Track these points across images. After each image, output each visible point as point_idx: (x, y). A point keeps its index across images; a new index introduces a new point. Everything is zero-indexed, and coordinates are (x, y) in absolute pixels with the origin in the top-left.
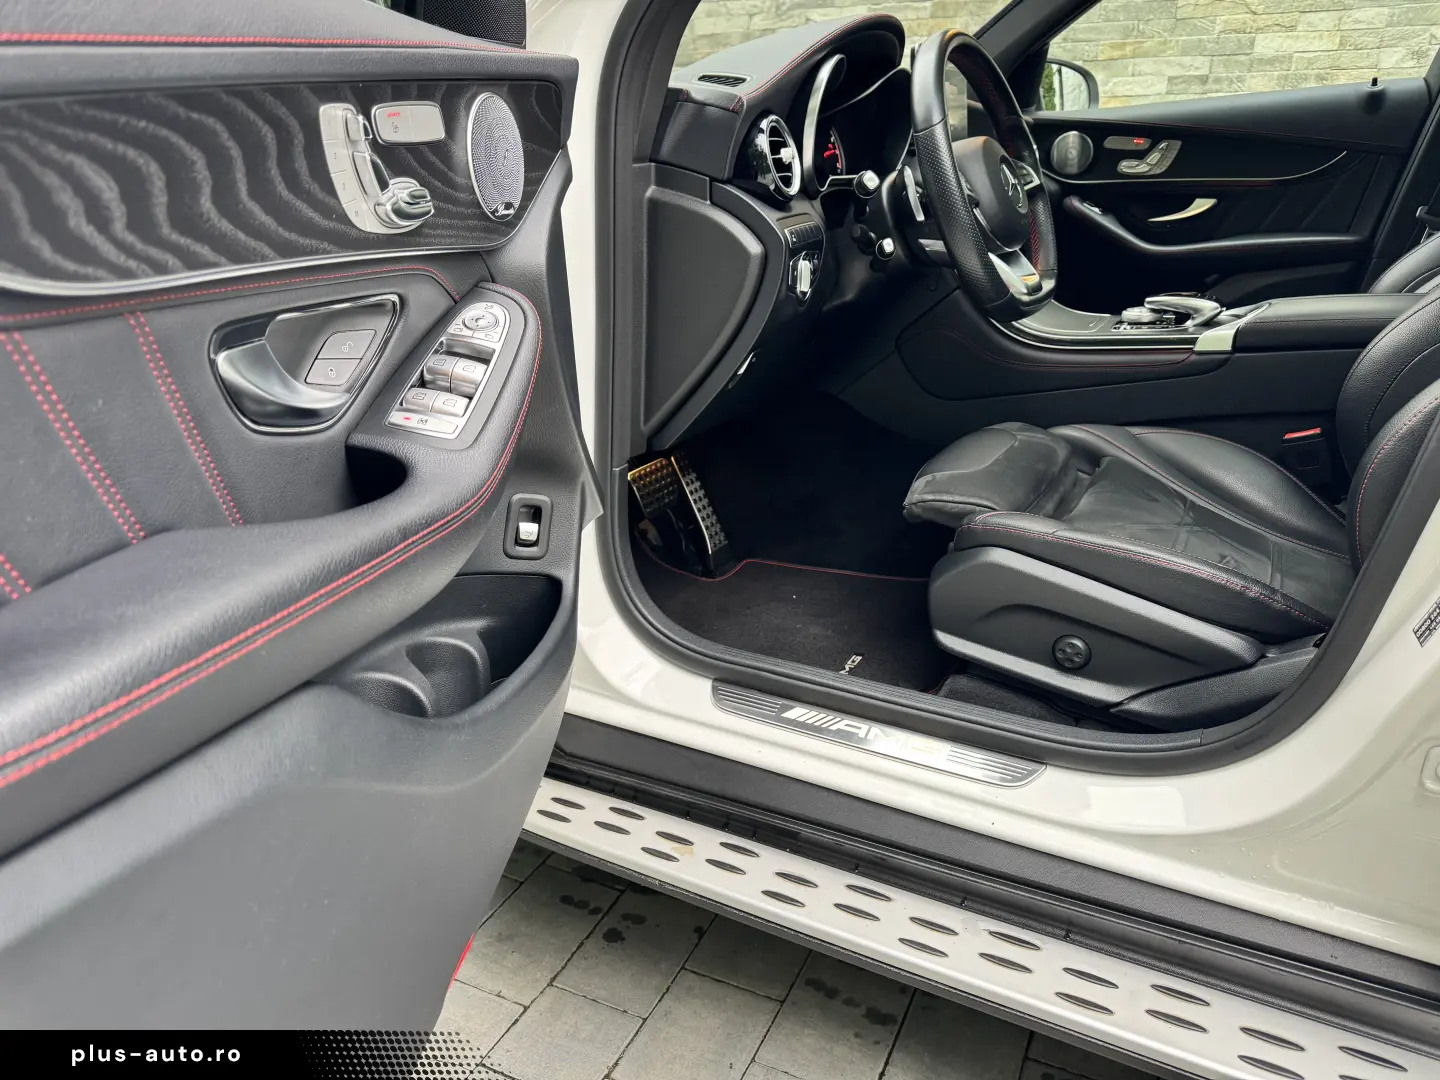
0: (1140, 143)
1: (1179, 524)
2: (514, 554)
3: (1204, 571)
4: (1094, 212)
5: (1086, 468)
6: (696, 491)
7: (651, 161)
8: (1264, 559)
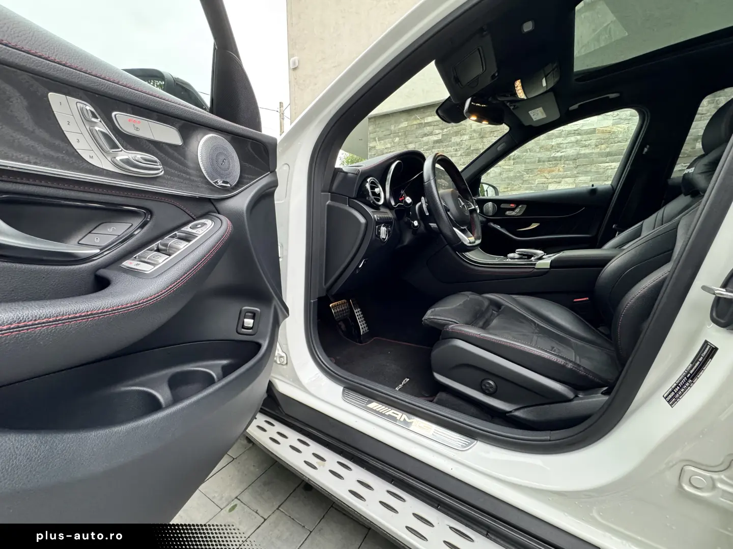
0: (513, 205)
1: (533, 333)
2: (241, 332)
3: (546, 355)
4: (498, 227)
5: (496, 309)
6: (358, 312)
7: (329, 192)
8: (570, 349)
